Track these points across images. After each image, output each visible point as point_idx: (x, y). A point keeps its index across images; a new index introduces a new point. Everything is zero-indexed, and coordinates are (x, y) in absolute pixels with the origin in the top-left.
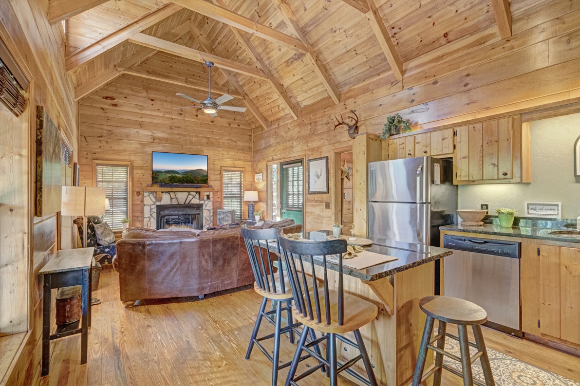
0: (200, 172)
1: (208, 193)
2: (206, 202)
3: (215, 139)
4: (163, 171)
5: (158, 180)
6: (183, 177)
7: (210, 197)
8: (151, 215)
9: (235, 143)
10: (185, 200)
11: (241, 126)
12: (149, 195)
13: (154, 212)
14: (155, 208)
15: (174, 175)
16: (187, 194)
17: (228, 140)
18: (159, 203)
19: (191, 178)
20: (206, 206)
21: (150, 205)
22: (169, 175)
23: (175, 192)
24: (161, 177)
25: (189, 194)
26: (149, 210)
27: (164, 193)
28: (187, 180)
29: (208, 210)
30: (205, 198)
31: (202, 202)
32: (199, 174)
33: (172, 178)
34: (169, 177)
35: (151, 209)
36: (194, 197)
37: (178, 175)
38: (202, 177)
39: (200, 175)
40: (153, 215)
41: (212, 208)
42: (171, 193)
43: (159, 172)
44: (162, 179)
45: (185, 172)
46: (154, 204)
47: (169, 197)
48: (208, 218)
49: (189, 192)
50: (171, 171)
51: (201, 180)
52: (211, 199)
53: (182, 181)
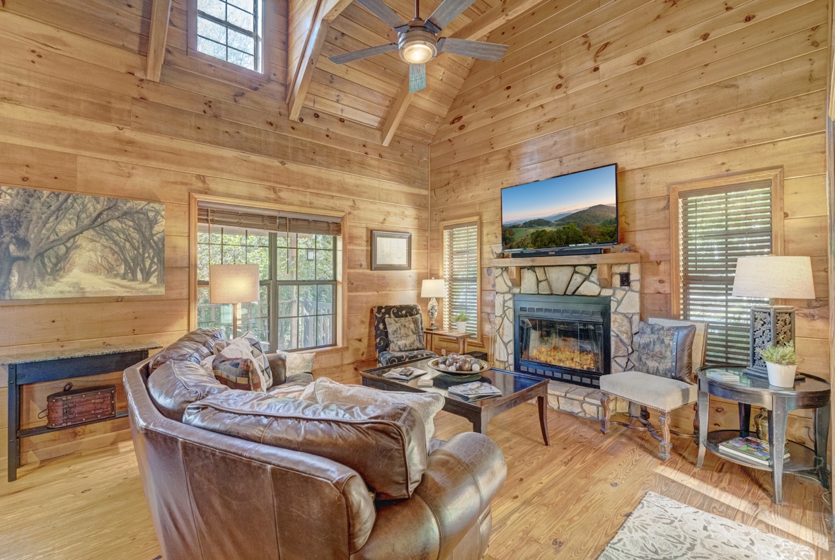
0: (598, 212)
1: (624, 269)
2: (619, 294)
3: (649, 106)
4: (522, 223)
5: (515, 243)
6: (558, 232)
7: (632, 278)
8: (504, 312)
9: (731, 91)
10: (565, 286)
11: (761, 17)
12: (502, 274)
13: (509, 308)
14: (510, 299)
15: (540, 229)
16: (570, 270)
17: (695, 91)
18: (516, 290)
19: (575, 232)
20: (619, 303)
21: (503, 293)
22: (532, 230)
23: (544, 267)
24: (520, 236)
25: (575, 272)
26: (502, 303)
27: (526, 270)
28: (568, 237)
29: (624, 315)
30: (617, 280)
31: (606, 292)
32: (596, 218)
33: (537, 237)
34: (533, 234)
35: (505, 302)
36: (587, 278)
37: (548, 229)
38: (604, 225)
39: (598, 221)
40: (507, 312)
41: (637, 310)
42: (537, 270)
43: (514, 227)
44: (520, 240)
45: (563, 220)
46: (508, 292)
47: (534, 279)
48: (624, 337)
49: (575, 266)
50: (534, 221)
51: (602, 234)
52: (636, 285)
53: (558, 241)
